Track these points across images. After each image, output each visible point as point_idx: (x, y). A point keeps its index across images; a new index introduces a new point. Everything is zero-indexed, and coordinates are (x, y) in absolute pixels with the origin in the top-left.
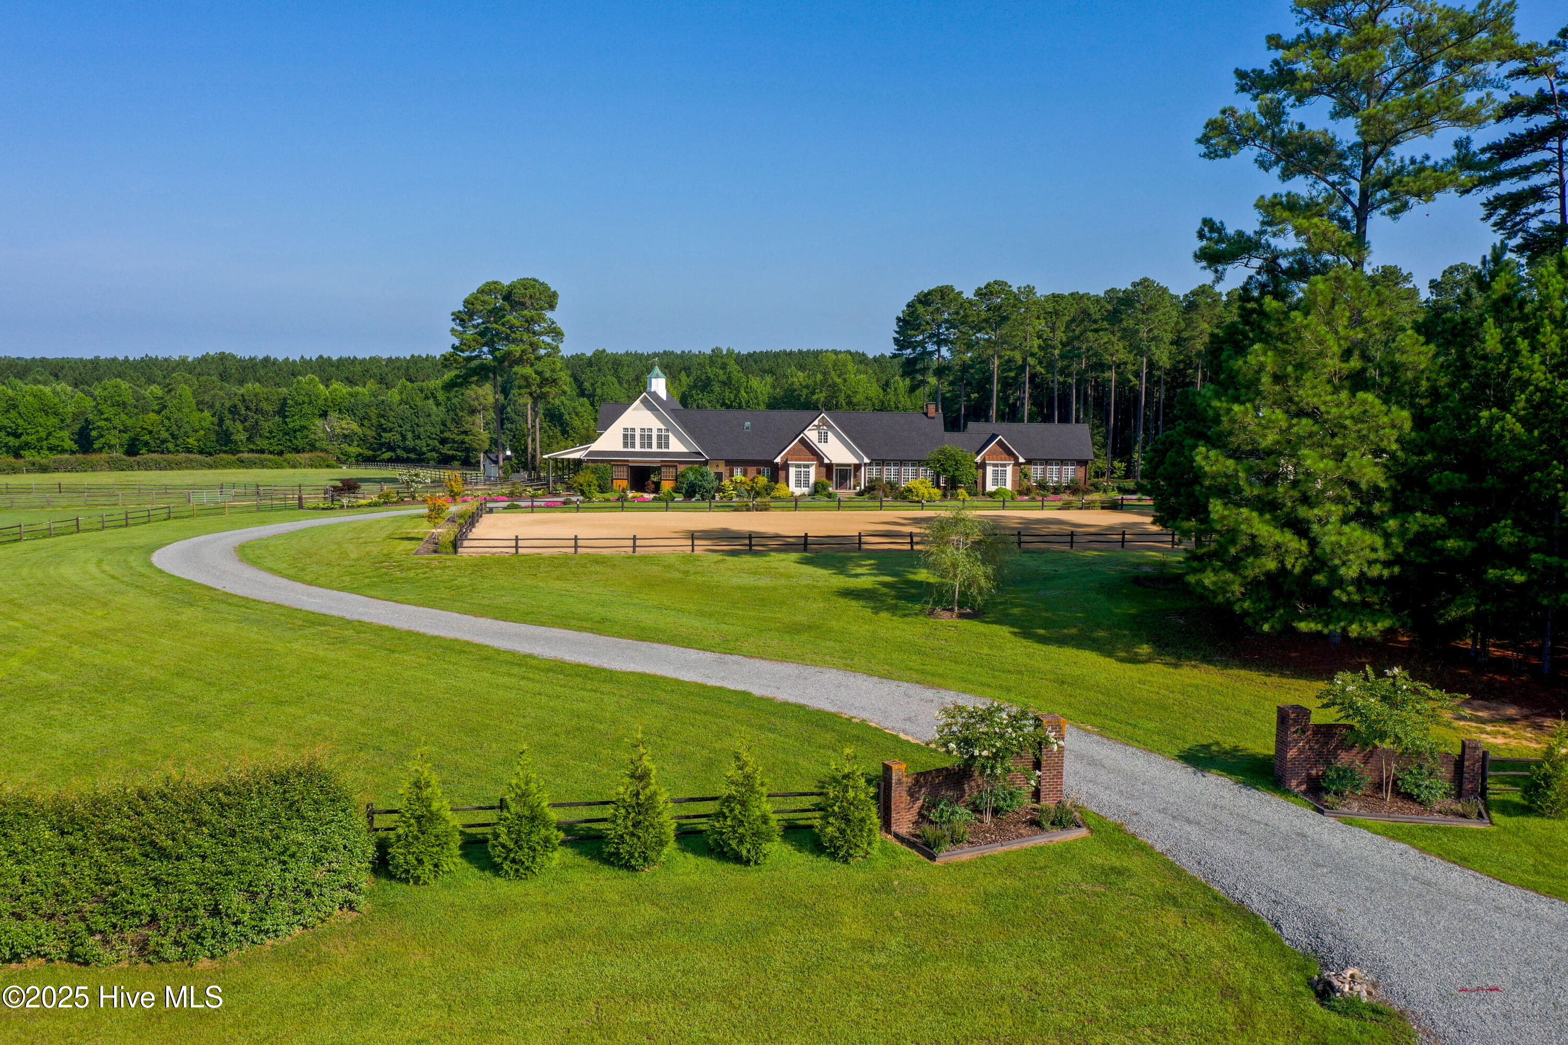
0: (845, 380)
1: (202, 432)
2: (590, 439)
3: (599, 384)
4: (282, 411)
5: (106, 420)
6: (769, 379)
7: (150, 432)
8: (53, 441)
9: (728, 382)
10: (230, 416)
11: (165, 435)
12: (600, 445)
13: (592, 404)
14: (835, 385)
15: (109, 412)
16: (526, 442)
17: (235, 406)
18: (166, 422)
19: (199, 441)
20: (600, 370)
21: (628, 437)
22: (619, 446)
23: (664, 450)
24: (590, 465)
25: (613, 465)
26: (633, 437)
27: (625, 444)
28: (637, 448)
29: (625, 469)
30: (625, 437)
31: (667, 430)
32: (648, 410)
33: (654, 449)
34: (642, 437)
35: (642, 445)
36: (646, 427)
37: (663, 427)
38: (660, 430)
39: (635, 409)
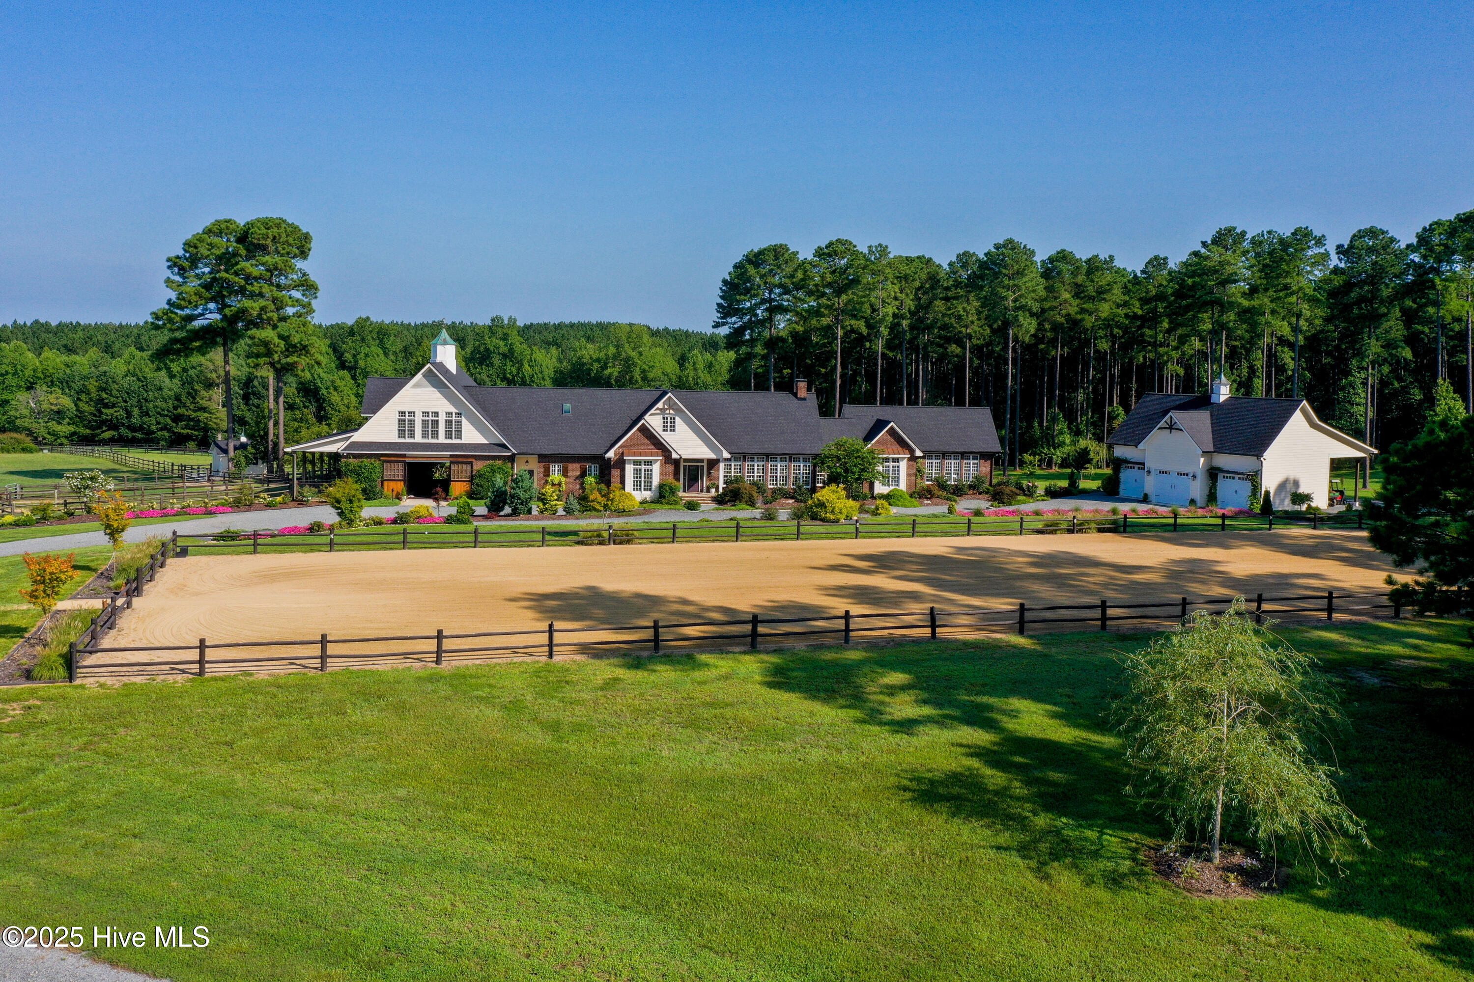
0: (641, 354)
2: (351, 425)
3: (362, 355)
6: (554, 351)
9: (509, 355)
12: (365, 434)
13: (354, 378)
14: (628, 359)
16: (266, 425)
20: (363, 340)
21: (405, 424)
22: (393, 437)
23: (454, 441)
24: (351, 460)
25: (384, 461)
26: (412, 423)
27: (401, 434)
28: (418, 439)
29: (401, 467)
30: (401, 423)
31: (459, 414)
32: (434, 387)
33: (442, 439)
34: (425, 423)
35: (425, 435)
36: (430, 410)
37: (453, 410)
38: (449, 414)
39: (415, 386)
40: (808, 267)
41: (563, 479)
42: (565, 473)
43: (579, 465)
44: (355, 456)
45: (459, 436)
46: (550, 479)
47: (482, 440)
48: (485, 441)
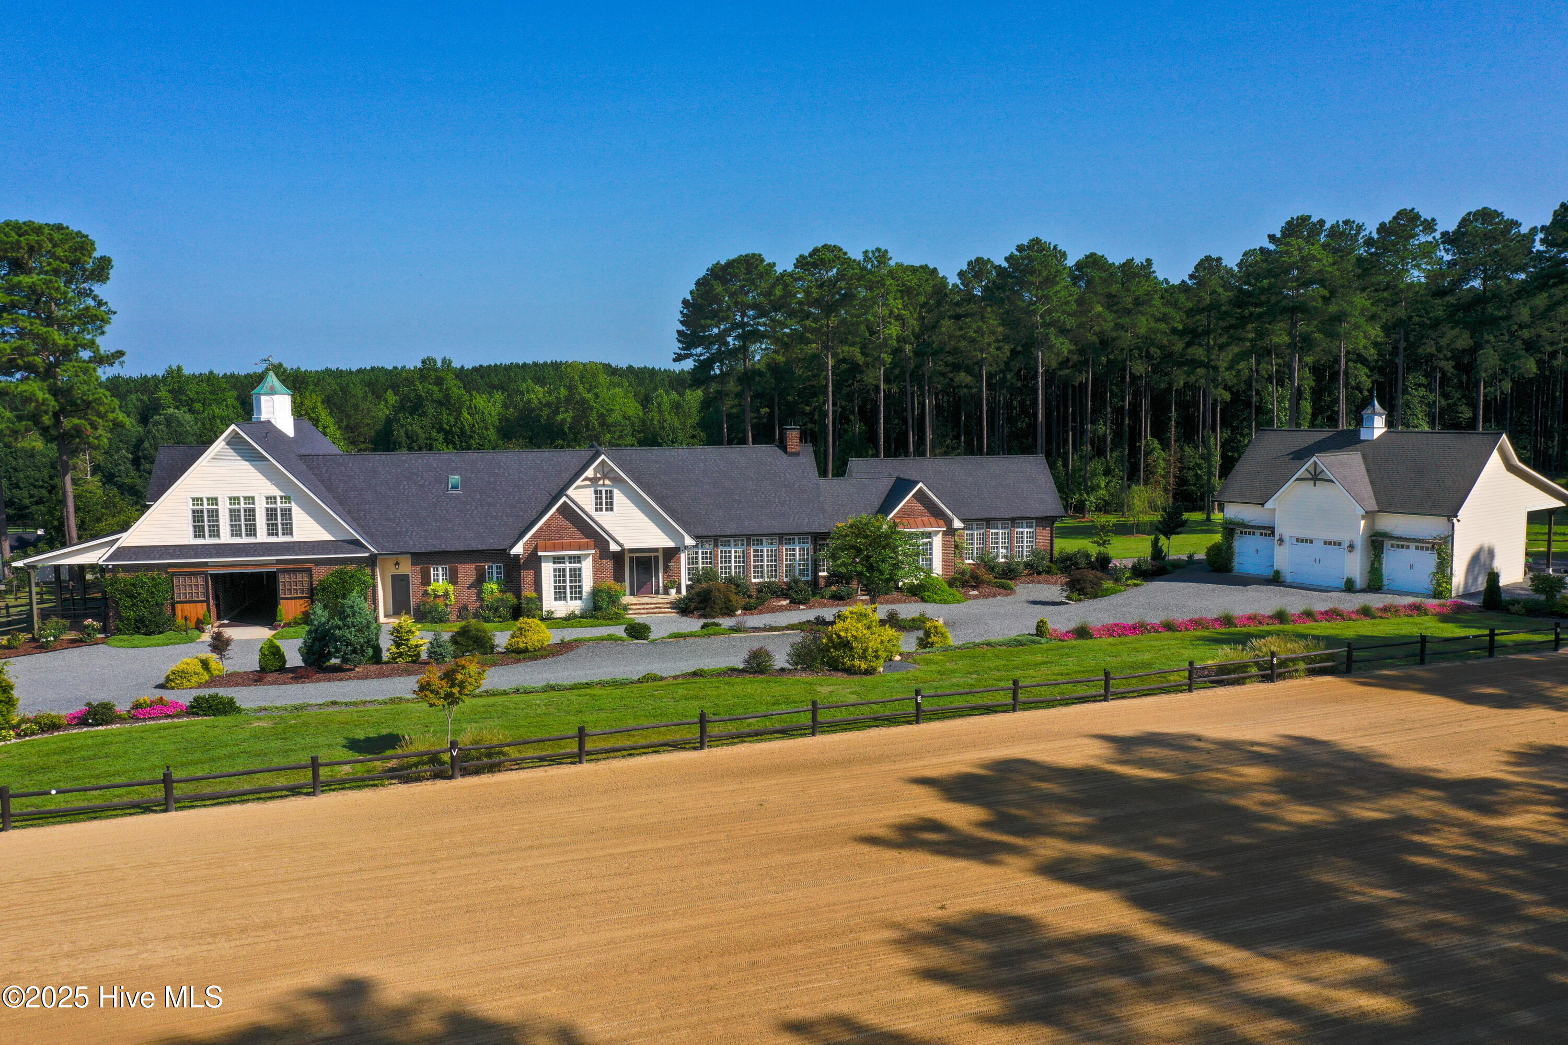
2: (116, 524)
12: (140, 535)
21: (203, 516)
22: (186, 537)
23: (282, 539)
24: (121, 575)
25: (173, 574)
26: (214, 515)
27: (198, 532)
28: (226, 537)
29: (200, 581)
30: (197, 515)
31: (286, 499)
32: (246, 459)
33: (262, 536)
34: (234, 514)
35: (235, 532)
36: (241, 494)
37: (278, 493)
38: (271, 499)
39: (215, 459)
40: (788, 280)
41: (451, 588)
42: (453, 579)
43: (473, 566)
44: (126, 568)
45: (288, 530)
46: (430, 589)
47: (324, 535)
48: (328, 537)
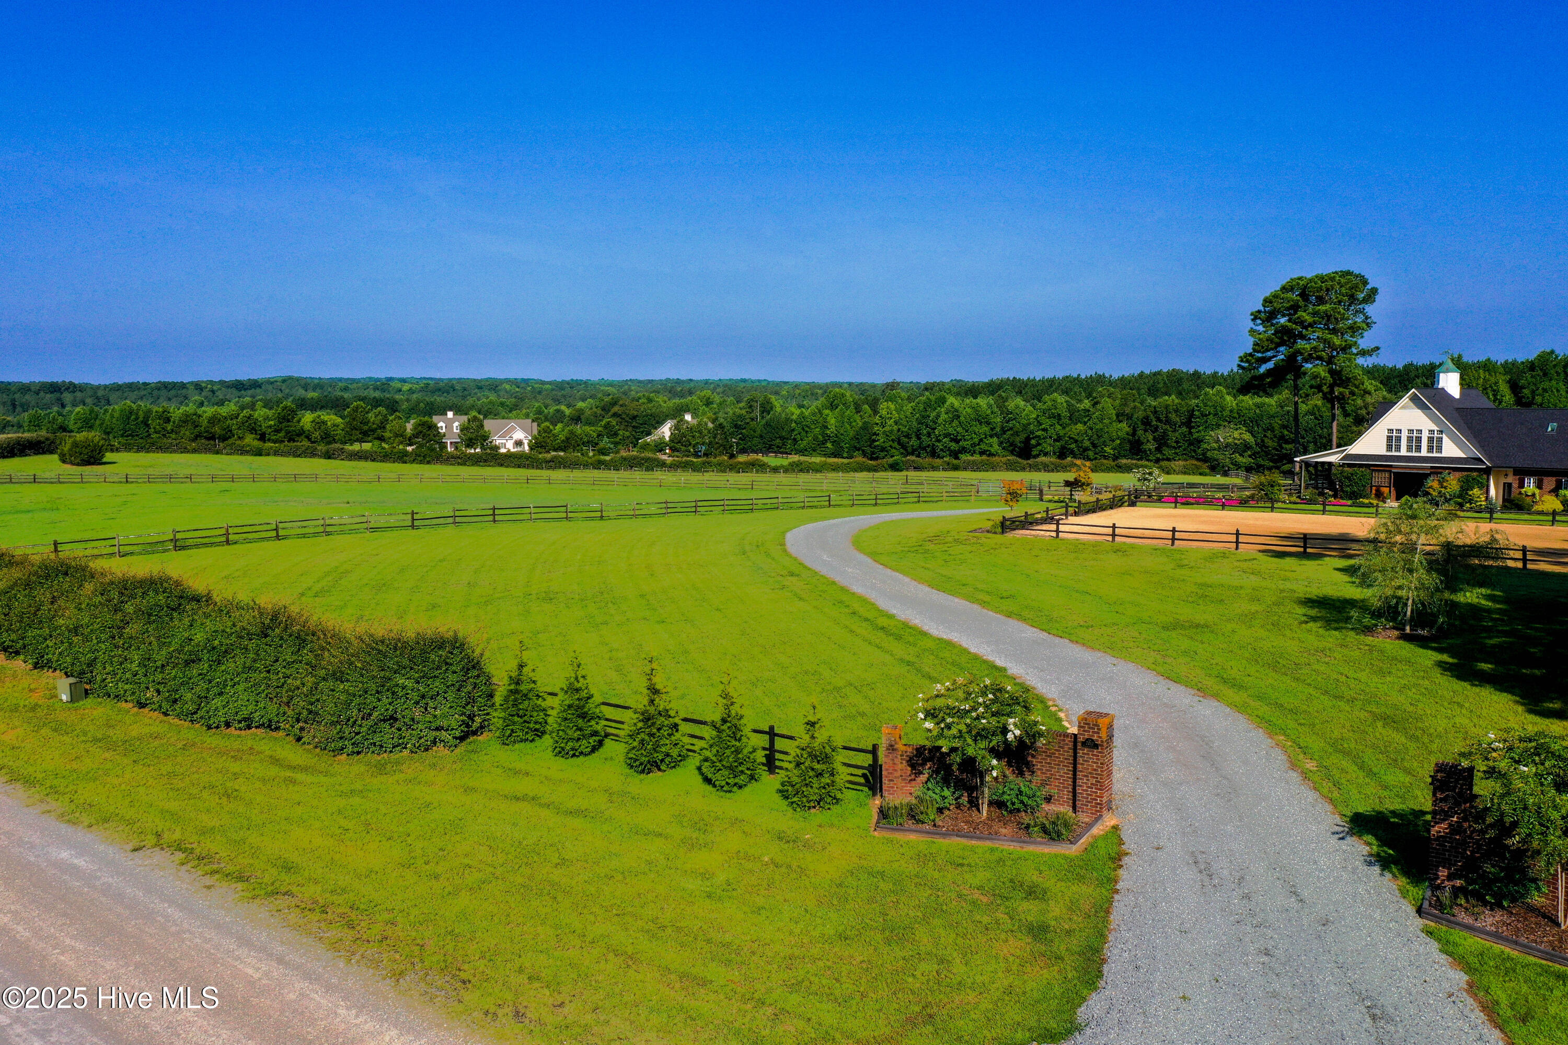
1: (1118, 442)
4: (1188, 424)
5: (1043, 430)
7: (1076, 441)
8: (983, 446)
10: (1143, 427)
11: (1087, 443)
12: (1358, 447)
15: (1046, 423)
17: (1147, 418)
18: (1090, 432)
19: (1114, 449)
21: (1393, 440)
22: (1381, 450)
23: (1435, 455)
24: (1346, 469)
25: (1373, 470)
26: (1399, 439)
27: (1389, 448)
28: (1404, 452)
29: (1387, 475)
30: (1389, 439)
31: (1441, 432)
32: (1419, 408)
33: (1424, 453)
34: (1410, 439)
35: (1409, 449)
36: (1415, 428)
37: (1436, 428)
38: (1432, 431)
39: (1403, 407)
41: (1537, 491)
42: (1539, 486)
43: (1554, 479)
44: (1349, 465)
45: (1440, 449)
46: (1523, 491)
47: (1459, 454)
48: (1463, 456)
